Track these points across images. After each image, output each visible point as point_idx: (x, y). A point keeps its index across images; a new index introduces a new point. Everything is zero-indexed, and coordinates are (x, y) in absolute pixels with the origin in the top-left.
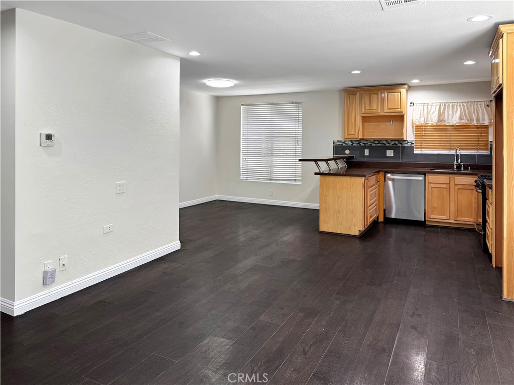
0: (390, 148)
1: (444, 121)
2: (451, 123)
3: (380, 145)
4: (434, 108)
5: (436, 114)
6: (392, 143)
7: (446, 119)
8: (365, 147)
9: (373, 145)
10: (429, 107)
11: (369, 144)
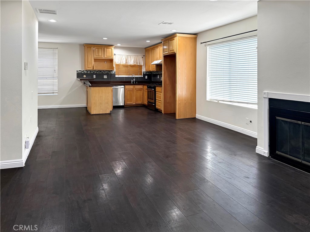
0: (105, 74)
1: (127, 63)
2: (130, 64)
3: (101, 73)
4: (123, 57)
5: (125, 60)
6: (106, 72)
7: (128, 62)
8: (93, 74)
9: (98, 73)
10: (122, 56)
11: (96, 72)
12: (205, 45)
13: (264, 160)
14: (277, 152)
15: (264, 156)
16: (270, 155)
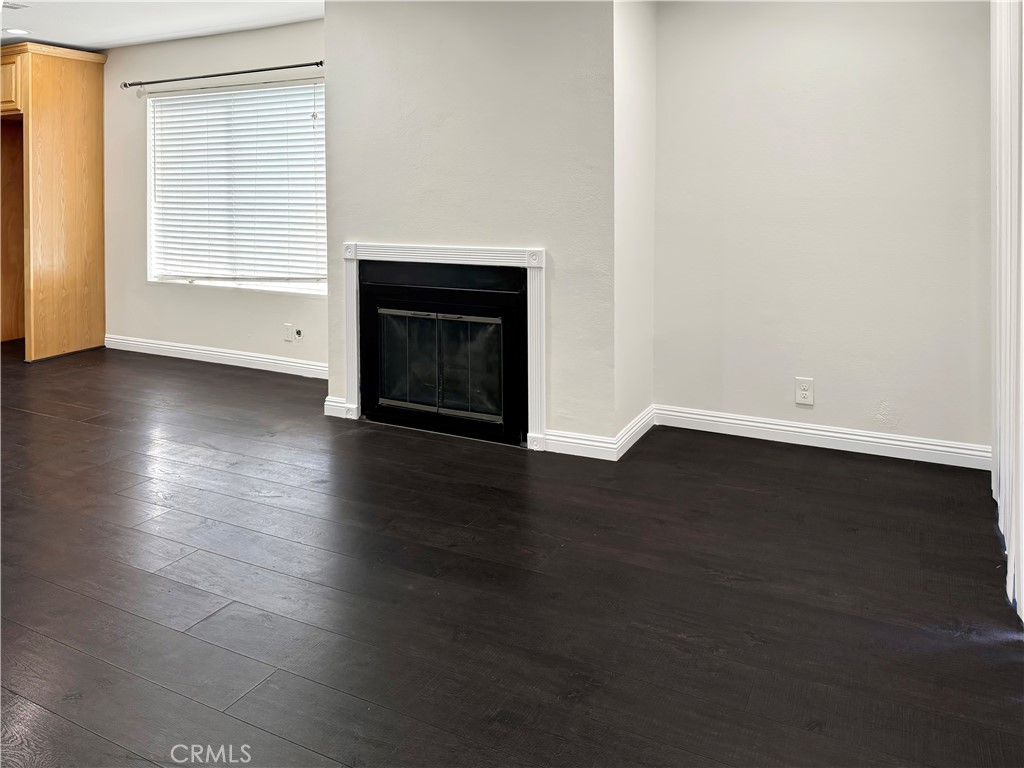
12: (139, 95)
13: (350, 429)
14: (382, 401)
15: (347, 420)
16: (363, 412)
